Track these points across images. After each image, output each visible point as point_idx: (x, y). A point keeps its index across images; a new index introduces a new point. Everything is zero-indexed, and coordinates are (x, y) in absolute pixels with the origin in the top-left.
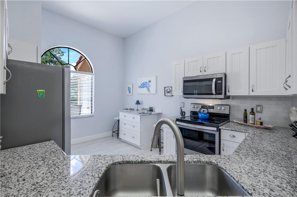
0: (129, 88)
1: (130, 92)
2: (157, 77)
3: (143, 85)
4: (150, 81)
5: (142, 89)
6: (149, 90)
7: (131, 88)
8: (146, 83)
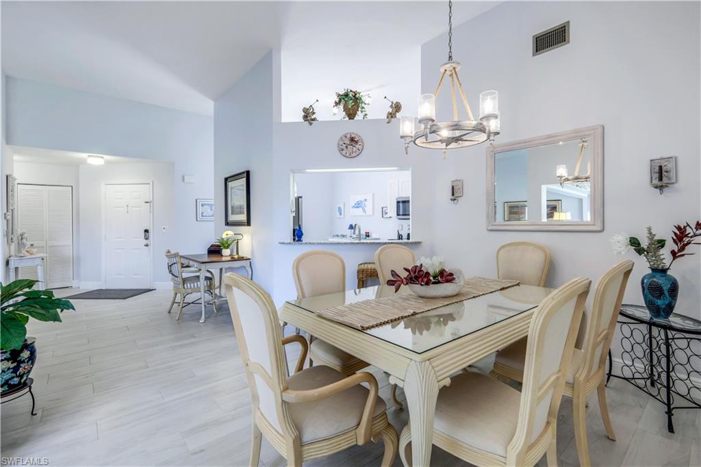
0: (340, 208)
1: (341, 214)
2: (373, 195)
3: (358, 205)
4: (366, 200)
5: (357, 209)
6: (364, 211)
7: (342, 209)
8: (361, 201)
